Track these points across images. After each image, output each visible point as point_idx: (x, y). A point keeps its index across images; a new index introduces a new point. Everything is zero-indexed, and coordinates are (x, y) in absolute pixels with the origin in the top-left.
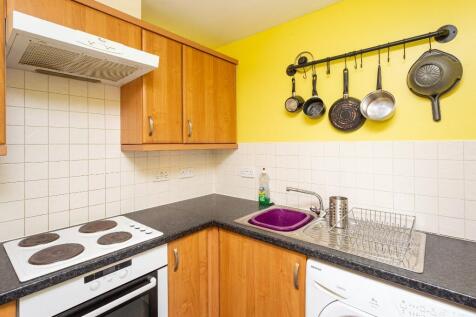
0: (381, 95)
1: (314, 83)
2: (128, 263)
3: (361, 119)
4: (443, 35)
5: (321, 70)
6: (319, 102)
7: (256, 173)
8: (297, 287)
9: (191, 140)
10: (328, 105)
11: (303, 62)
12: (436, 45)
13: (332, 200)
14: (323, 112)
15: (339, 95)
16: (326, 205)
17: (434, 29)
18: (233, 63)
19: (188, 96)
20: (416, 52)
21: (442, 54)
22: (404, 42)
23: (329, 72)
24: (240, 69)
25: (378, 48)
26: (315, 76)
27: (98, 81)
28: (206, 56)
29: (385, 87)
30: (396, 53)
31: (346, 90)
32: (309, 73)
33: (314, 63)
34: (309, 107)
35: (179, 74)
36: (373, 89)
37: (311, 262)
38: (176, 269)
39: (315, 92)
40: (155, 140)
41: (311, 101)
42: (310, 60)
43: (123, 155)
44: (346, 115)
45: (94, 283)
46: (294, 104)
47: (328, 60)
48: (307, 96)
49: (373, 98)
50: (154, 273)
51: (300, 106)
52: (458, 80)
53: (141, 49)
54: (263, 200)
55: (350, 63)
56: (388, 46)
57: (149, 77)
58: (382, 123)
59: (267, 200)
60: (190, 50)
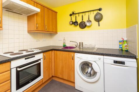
0: (89, 21)
1: (76, 18)
2: (34, 56)
3: (86, 26)
4: (100, 10)
5: (77, 15)
6: (77, 22)
7: (62, 39)
8: (73, 59)
9: (46, 30)
10: (79, 23)
11: (73, 13)
12: (99, 11)
13: (80, 43)
14: (78, 24)
15: (81, 21)
16: (79, 45)
17: (98, 8)
18: (56, 13)
19: (46, 19)
20: (95, 12)
21: (100, 13)
22: (93, 10)
23: (79, 16)
24: (58, 14)
25: (89, 11)
26: (76, 16)
27: (22, 14)
28: (50, 10)
29: (90, 19)
30: (92, 12)
31: (82, 20)
32: (75, 16)
33: (76, 14)
34: (75, 23)
35: (44, 14)
36: (88, 20)
37: (76, 54)
38: (45, 59)
39: (76, 20)
40: (38, 30)
41: (75, 22)
42: (75, 13)
43: (28, 34)
44: (82, 25)
45: (27, 60)
46: (71, 23)
47: (79, 13)
48: (74, 21)
49: (88, 21)
50: (40, 60)
51: (73, 23)
52: (102, 18)
53: (34, 6)
54: (64, 45)
55: (83, 14)
56: (90, 11)
57: (37, 14)
58: (89, 26)
59: (65, 45)
60: (46, 8)
